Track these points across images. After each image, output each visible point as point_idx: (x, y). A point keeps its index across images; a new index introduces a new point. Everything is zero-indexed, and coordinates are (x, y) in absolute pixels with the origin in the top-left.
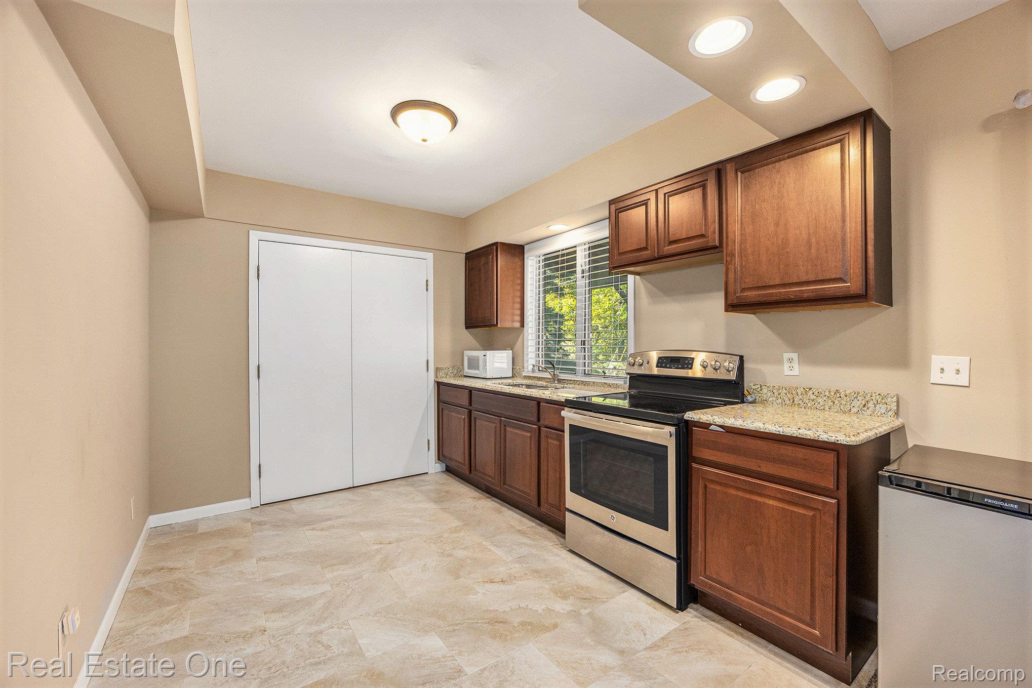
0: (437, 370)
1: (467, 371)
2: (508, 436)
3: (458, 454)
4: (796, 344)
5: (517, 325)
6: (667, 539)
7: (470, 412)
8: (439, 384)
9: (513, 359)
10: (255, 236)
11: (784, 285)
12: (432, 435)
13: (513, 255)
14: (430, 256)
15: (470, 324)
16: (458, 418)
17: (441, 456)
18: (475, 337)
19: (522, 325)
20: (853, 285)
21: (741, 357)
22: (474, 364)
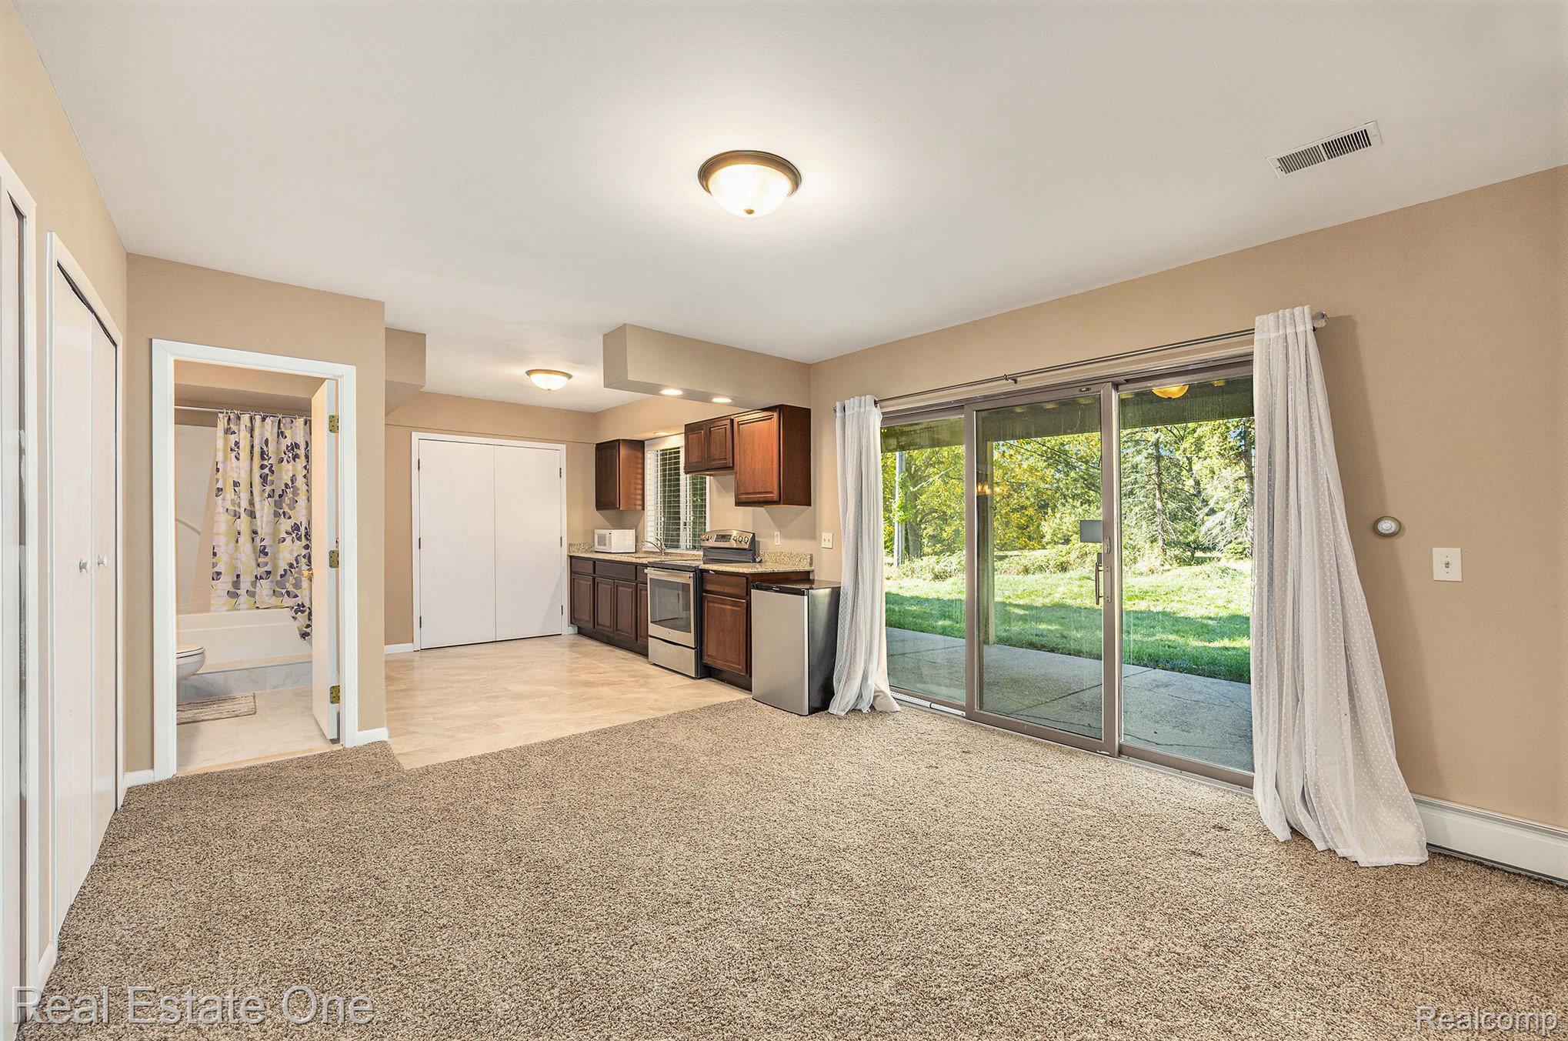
0: (570, 545)
1: (598, 548)
2: (619, 593)
3: (585, 616)
4: (781, 525)
5: (640, 508)
6: (689, 638)
7: (594, 579)
8: (571, 557)
9: (636, 537)
10: (415, 436)
11: (754, 493)
12: (565, 601)
13: (635, 449)
14: (563, 447)
15: (601, 504)
16: (585, 584)
17: (573, 620)
18: (606, 518)
19: (643, 509)
20: (775, 496)
21: (754, 534)
22: (602, 540)
